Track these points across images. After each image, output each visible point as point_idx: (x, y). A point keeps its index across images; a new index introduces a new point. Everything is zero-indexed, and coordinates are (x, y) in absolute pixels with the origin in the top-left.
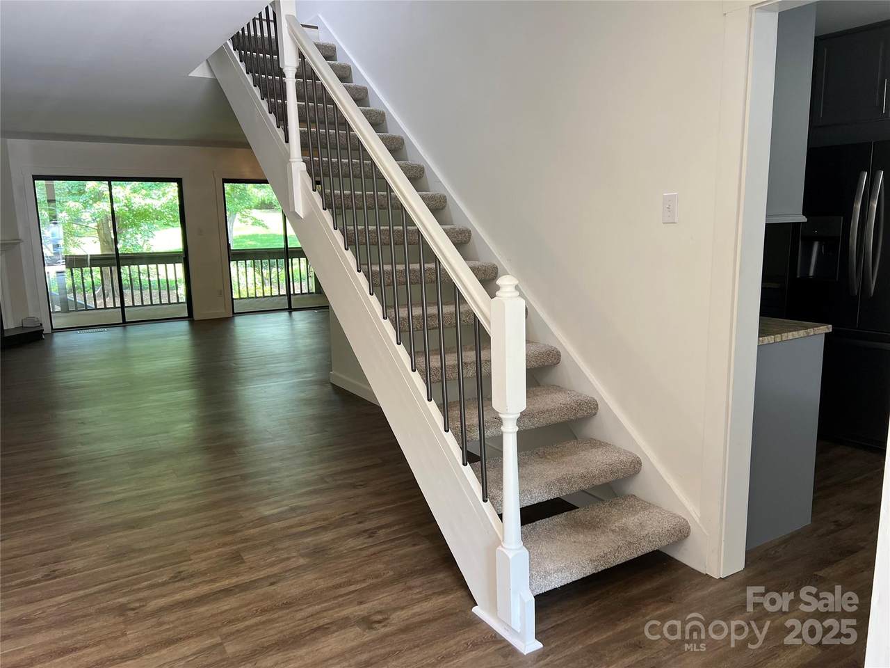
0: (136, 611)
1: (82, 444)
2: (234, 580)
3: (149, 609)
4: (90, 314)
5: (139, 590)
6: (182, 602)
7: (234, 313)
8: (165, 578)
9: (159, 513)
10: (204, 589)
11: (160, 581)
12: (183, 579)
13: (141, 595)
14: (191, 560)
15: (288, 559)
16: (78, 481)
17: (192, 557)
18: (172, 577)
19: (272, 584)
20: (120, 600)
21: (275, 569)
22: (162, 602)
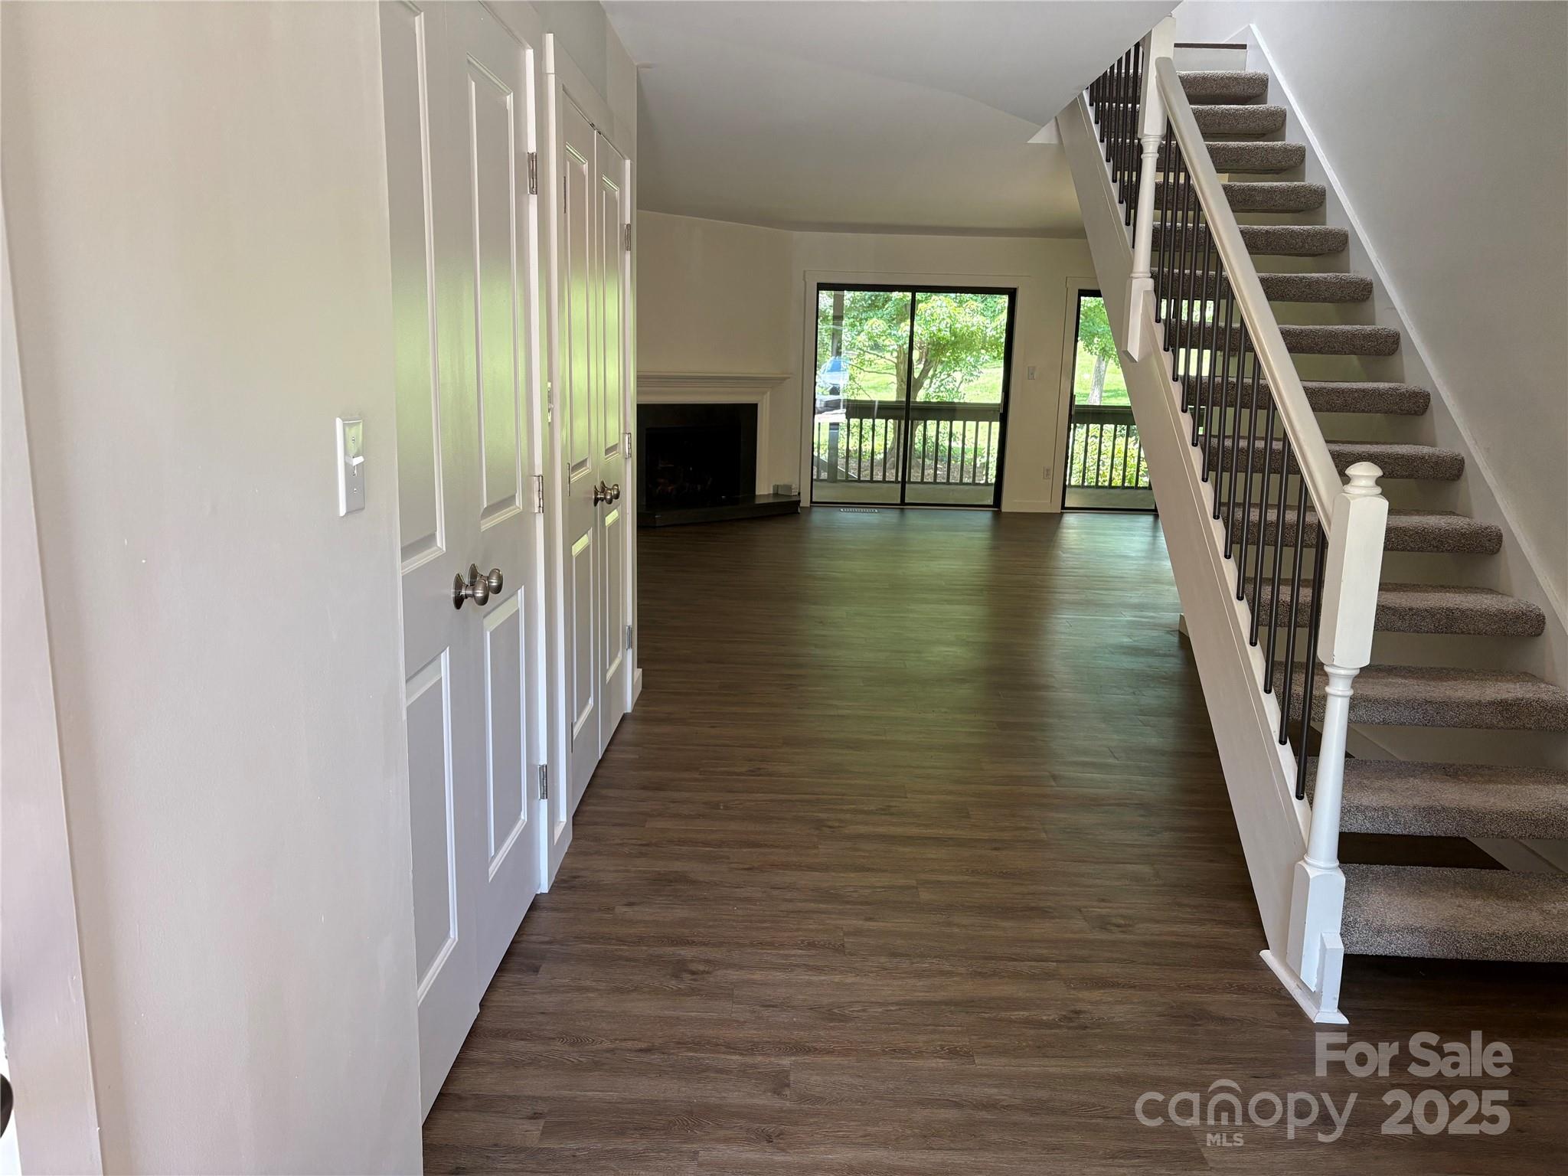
0: (832, 830)
1: (816, 646)
2: (951, 832)
3: (847, 831)
4: (861, 488)
5: (842, 811)
6: (884, 836)
7: (1063, 507)
8: (872, 808)
9: (883, 740)
10: (914, 831)
11: (866, 809)
12: (892, 814)
13: (842, 816)
14: (906, 798)
15: (1025, 829)
16: (802, 685)
17: (909, 795)
18: (881, 808)
19: (996, 849)
20: (820, 814)
21: (1006, 836)
22: (863, 829)
